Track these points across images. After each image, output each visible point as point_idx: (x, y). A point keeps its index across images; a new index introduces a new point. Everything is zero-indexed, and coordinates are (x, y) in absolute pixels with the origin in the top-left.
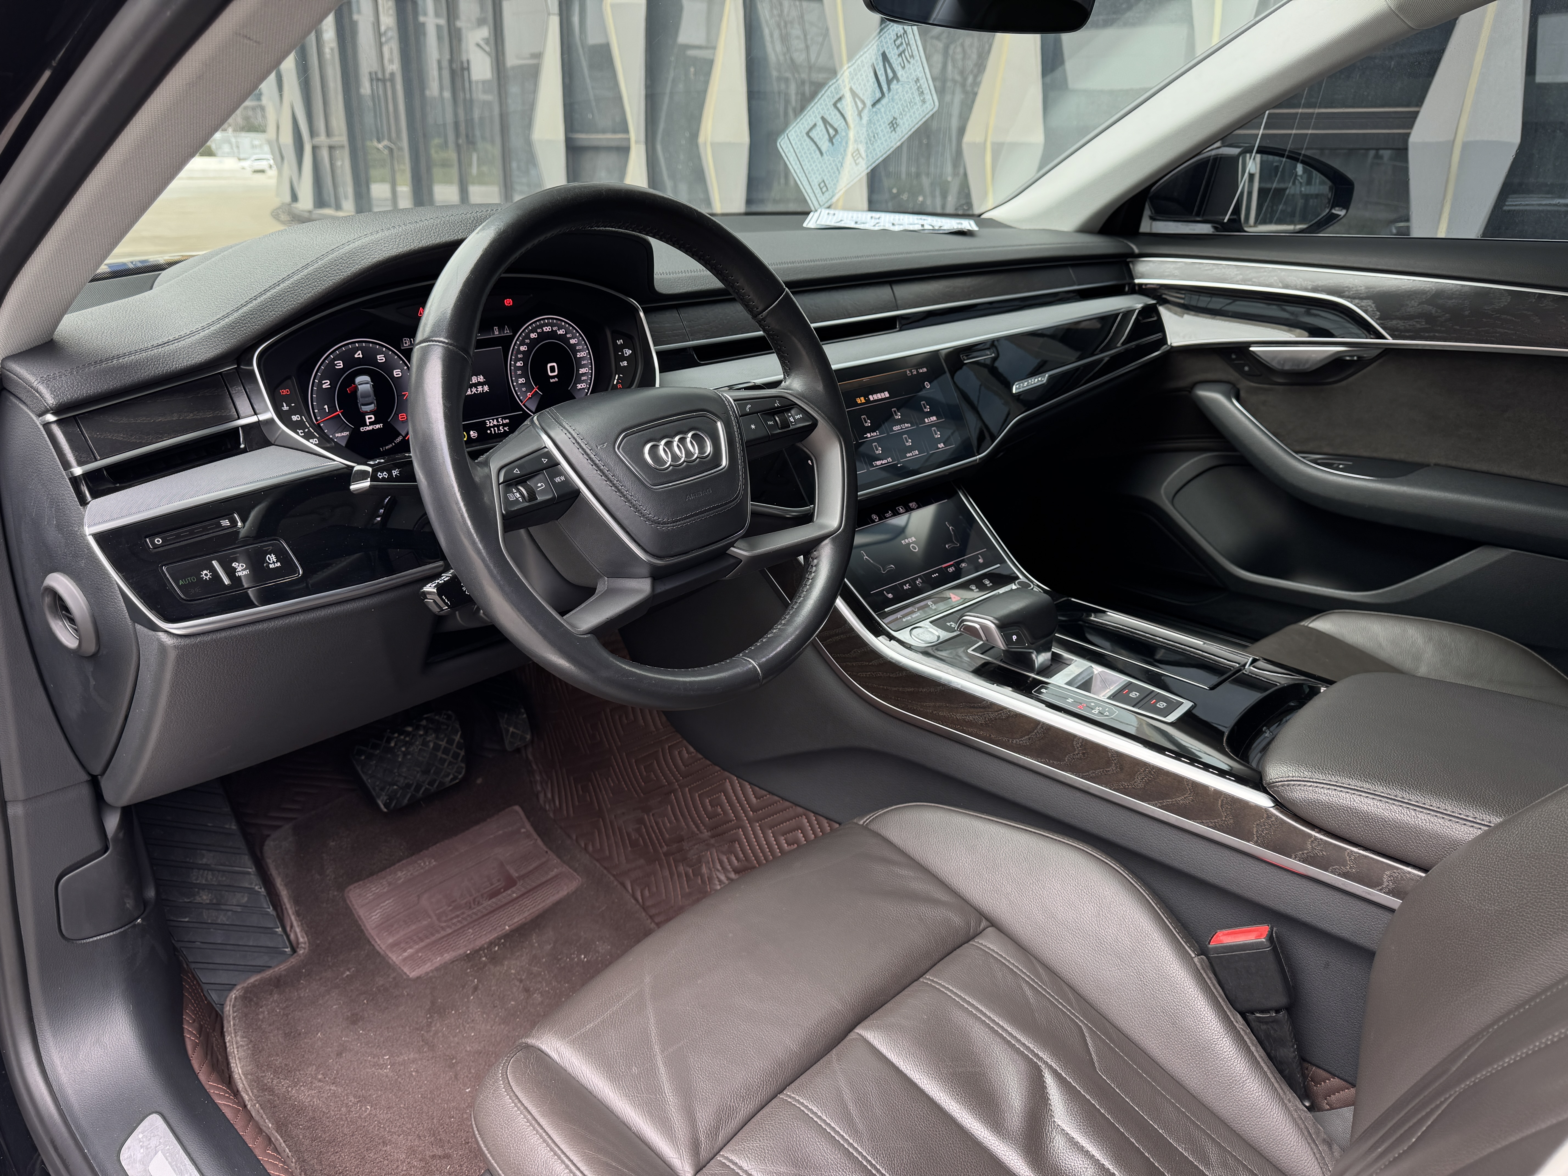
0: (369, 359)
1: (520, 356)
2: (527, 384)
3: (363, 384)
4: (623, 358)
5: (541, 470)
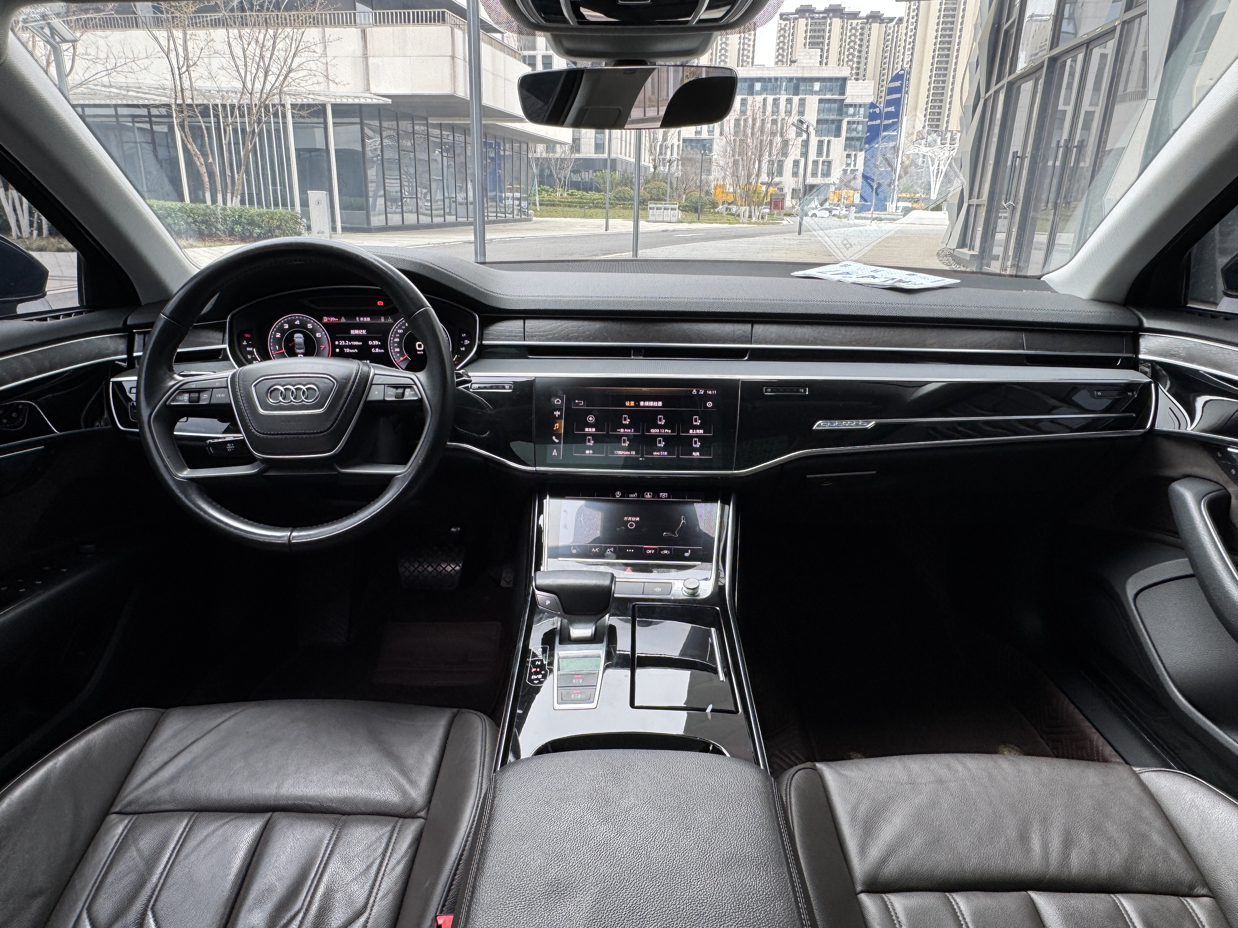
0: (303, 325)
1: (398, 335)
2: (401, 352)
3: (299, 338)
4: (463, 345)
5: (213, 388)
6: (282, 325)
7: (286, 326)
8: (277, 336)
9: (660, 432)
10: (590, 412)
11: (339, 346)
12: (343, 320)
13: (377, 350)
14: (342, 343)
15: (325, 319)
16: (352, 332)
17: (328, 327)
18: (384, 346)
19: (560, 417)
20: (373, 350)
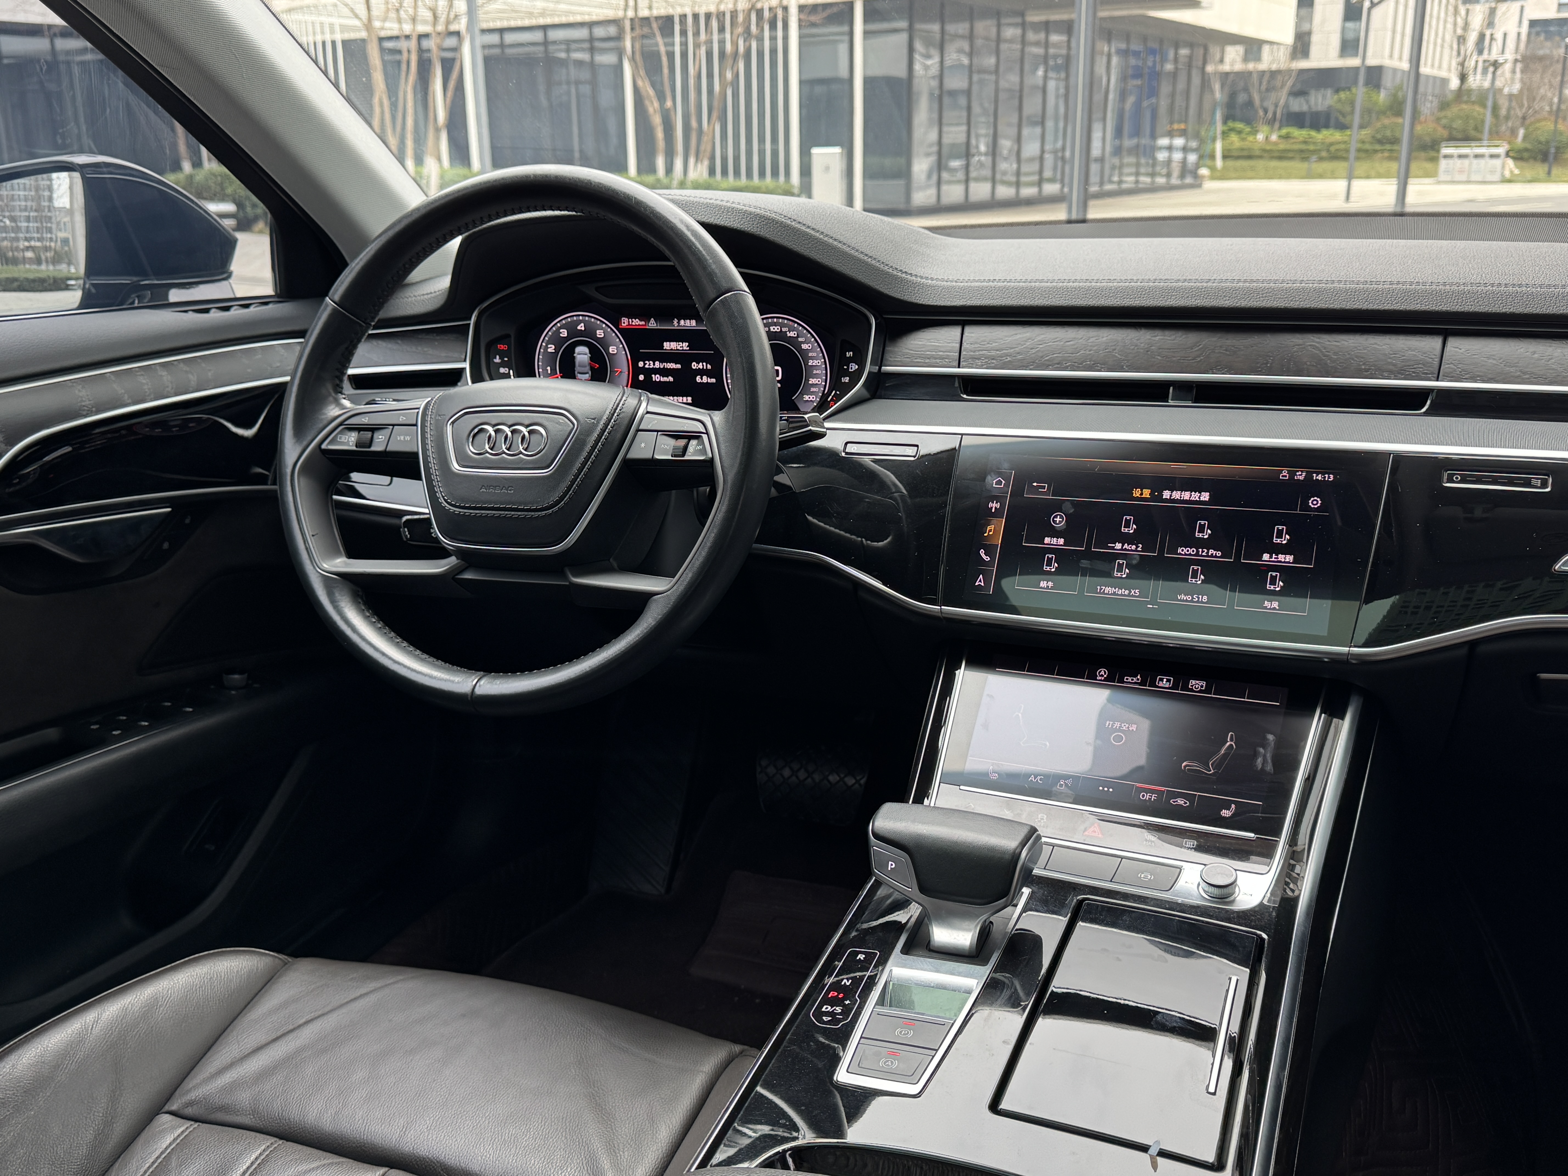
0: (590, 332)
3: (582, 354)
4: (846, 373)
5: (393, 425)
6: (558, 332)
7: (564, 333)
8: (549, 350)
9: (1197, 554)
10: (1057, 507)
11: (644, 371)
12: (652, 324)
13: (705, 379)
14: (649, 365)
15: (625, 322)
16: (667, 345)
17: (628, 334)
18: (716, 372)
19: (998, 513)
20: (698, 379)
